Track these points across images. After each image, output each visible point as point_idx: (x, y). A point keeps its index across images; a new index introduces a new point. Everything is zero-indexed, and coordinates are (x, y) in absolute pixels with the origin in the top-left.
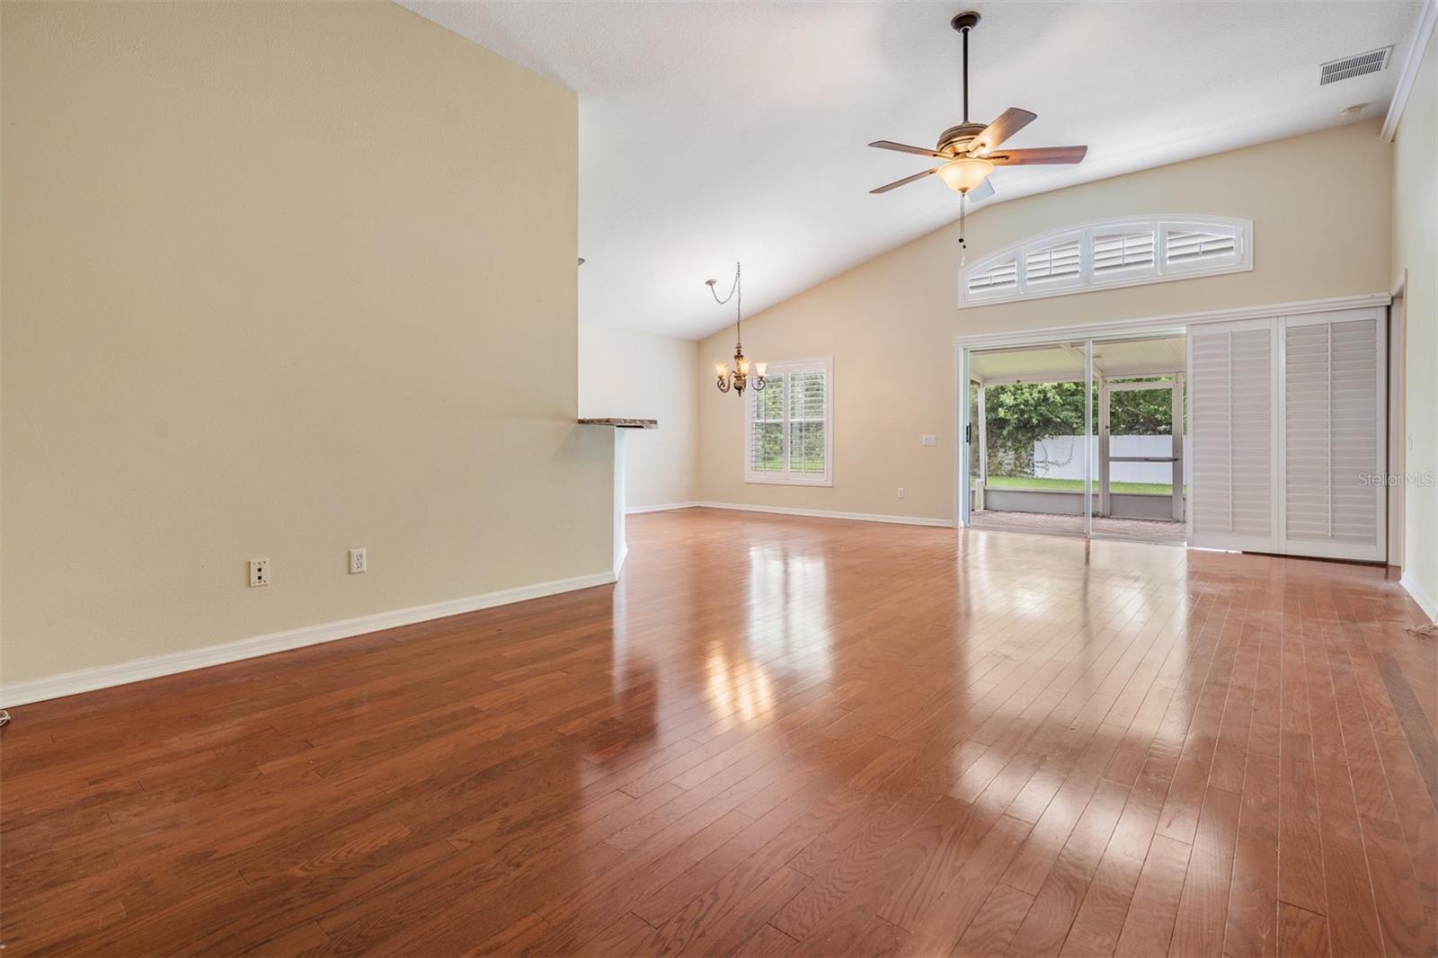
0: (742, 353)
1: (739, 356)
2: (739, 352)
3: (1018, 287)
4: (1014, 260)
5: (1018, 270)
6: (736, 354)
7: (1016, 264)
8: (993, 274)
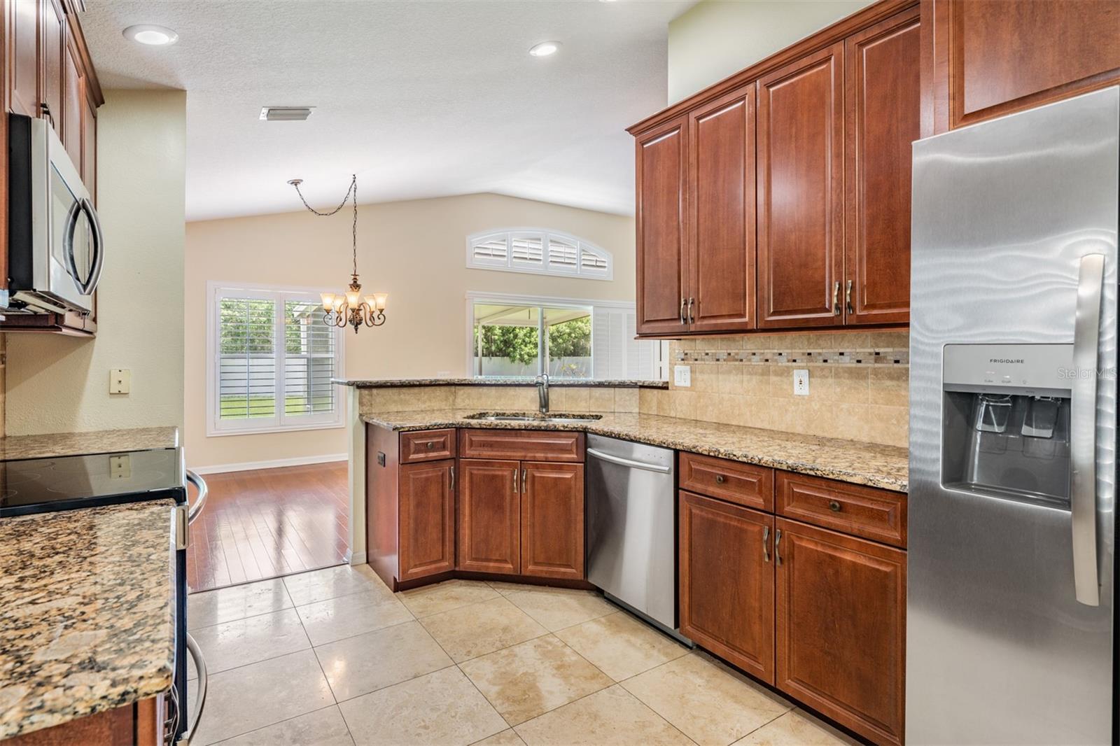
0: (358, 283)
1: (355, 286)
2: (355, 280)
3: (508, 261)
4: (504, 241)
5: (508, 248)
6: (352, 282)
7: (506, 243)
8: (494, 247)
